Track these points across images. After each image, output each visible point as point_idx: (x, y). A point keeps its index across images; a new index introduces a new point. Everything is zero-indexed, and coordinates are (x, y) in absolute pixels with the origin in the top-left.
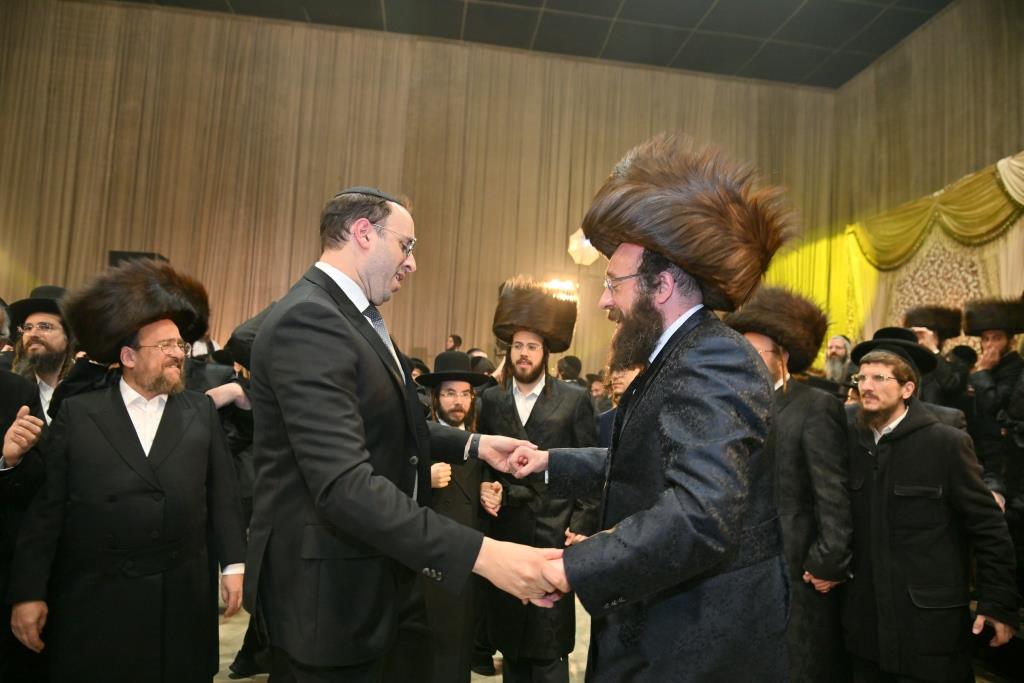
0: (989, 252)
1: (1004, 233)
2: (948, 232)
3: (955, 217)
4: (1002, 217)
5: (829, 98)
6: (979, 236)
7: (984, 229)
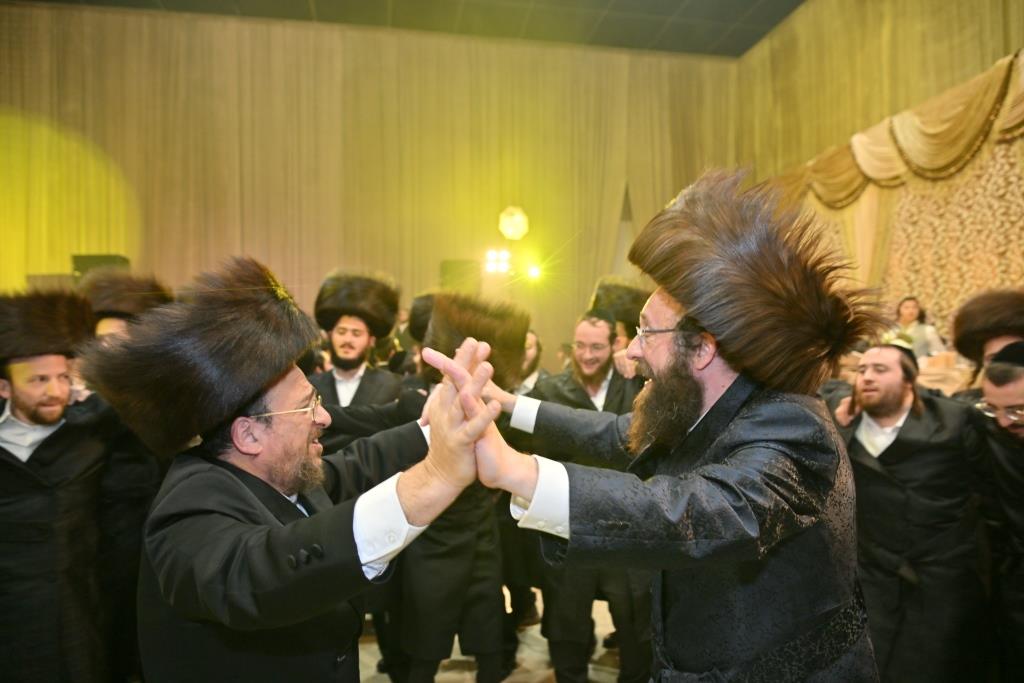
0: (848, 213)
1: (857, 198)
3: (824, 185)
4: (856, 184)
5: (732, 67)
6: (840, 201)
7: (842, 195)
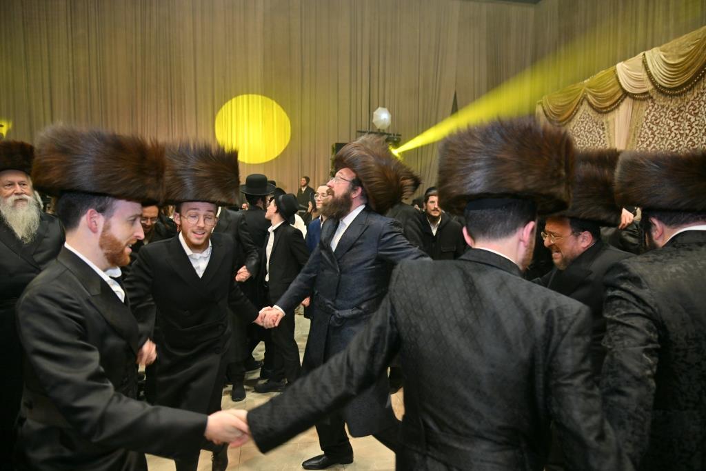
0: (610, 117)
1: (618, 107)
2: (590, 105)
3: (594, 96)
4: (617, 97)
6: (606, 108)
7: (608, 104)
